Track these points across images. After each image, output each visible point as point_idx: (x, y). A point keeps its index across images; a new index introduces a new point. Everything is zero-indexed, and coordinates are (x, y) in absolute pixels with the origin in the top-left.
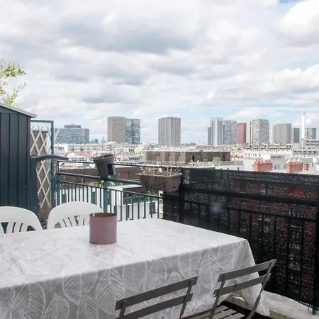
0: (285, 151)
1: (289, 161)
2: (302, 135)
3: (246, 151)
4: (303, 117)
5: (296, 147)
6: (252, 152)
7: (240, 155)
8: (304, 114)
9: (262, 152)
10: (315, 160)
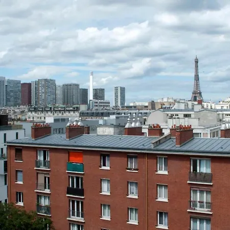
0: (72, 113)
1: (68, 124)
2: (91, 96)
3: (30, 113)
4: (91, 77)
5: (83, 108)
6: (36, 115)
7: (23, 118)
8: (92, 74)
9: (47, 115)
10: (101, 122)
